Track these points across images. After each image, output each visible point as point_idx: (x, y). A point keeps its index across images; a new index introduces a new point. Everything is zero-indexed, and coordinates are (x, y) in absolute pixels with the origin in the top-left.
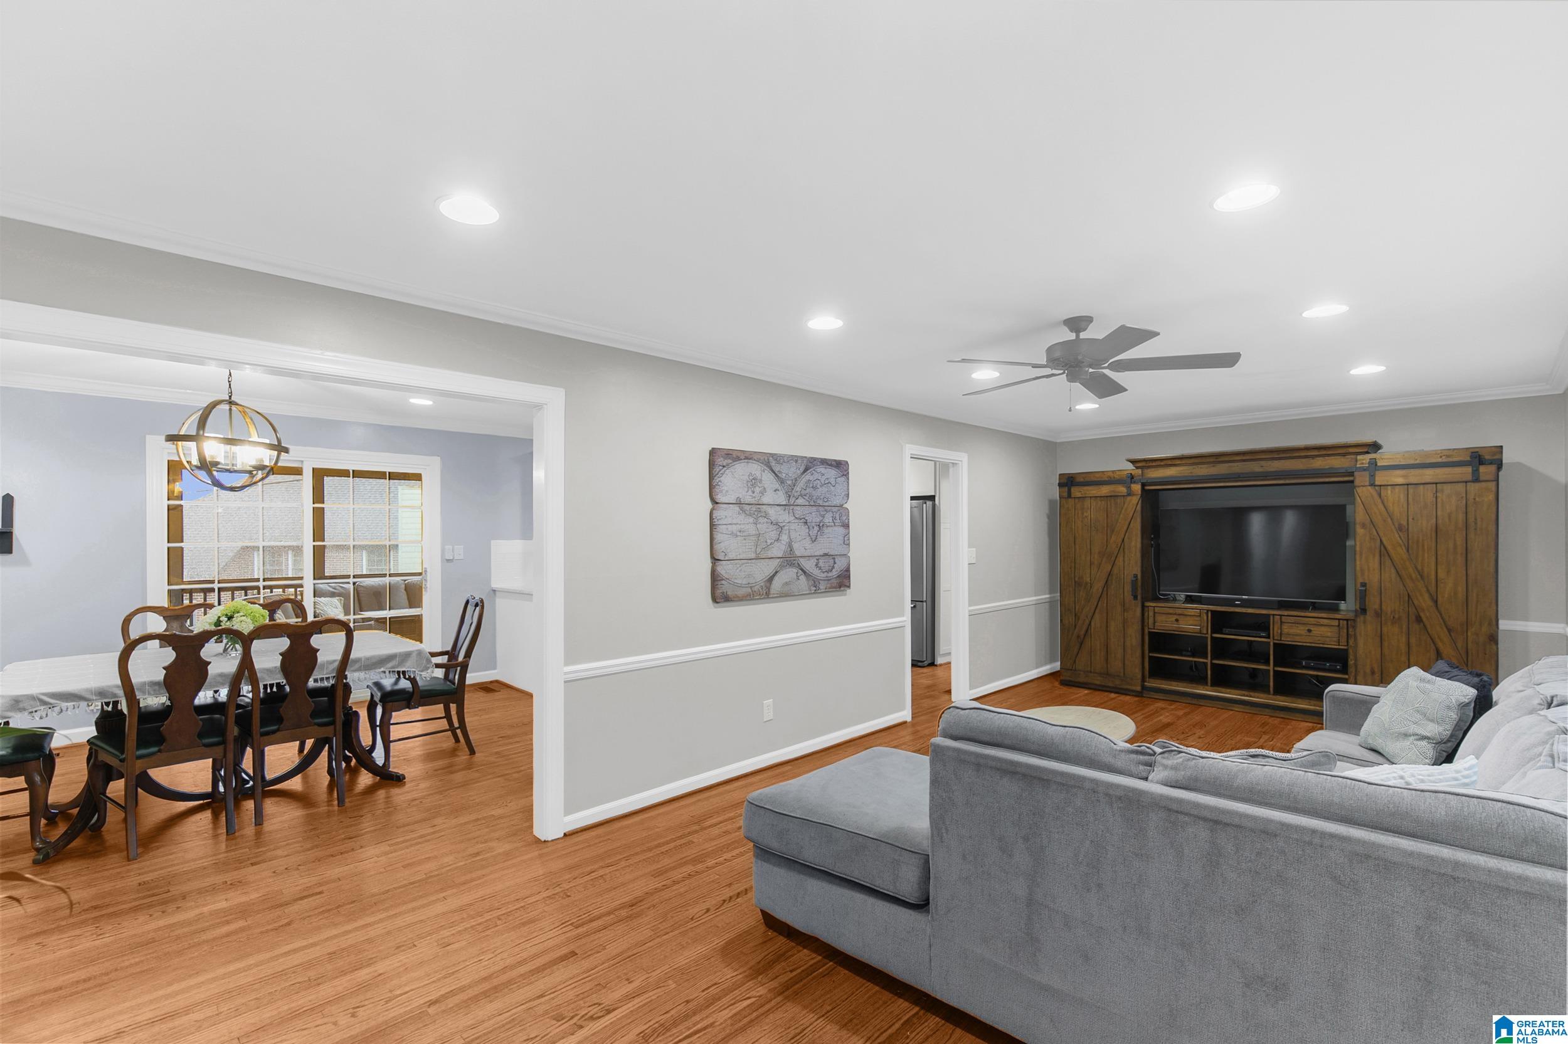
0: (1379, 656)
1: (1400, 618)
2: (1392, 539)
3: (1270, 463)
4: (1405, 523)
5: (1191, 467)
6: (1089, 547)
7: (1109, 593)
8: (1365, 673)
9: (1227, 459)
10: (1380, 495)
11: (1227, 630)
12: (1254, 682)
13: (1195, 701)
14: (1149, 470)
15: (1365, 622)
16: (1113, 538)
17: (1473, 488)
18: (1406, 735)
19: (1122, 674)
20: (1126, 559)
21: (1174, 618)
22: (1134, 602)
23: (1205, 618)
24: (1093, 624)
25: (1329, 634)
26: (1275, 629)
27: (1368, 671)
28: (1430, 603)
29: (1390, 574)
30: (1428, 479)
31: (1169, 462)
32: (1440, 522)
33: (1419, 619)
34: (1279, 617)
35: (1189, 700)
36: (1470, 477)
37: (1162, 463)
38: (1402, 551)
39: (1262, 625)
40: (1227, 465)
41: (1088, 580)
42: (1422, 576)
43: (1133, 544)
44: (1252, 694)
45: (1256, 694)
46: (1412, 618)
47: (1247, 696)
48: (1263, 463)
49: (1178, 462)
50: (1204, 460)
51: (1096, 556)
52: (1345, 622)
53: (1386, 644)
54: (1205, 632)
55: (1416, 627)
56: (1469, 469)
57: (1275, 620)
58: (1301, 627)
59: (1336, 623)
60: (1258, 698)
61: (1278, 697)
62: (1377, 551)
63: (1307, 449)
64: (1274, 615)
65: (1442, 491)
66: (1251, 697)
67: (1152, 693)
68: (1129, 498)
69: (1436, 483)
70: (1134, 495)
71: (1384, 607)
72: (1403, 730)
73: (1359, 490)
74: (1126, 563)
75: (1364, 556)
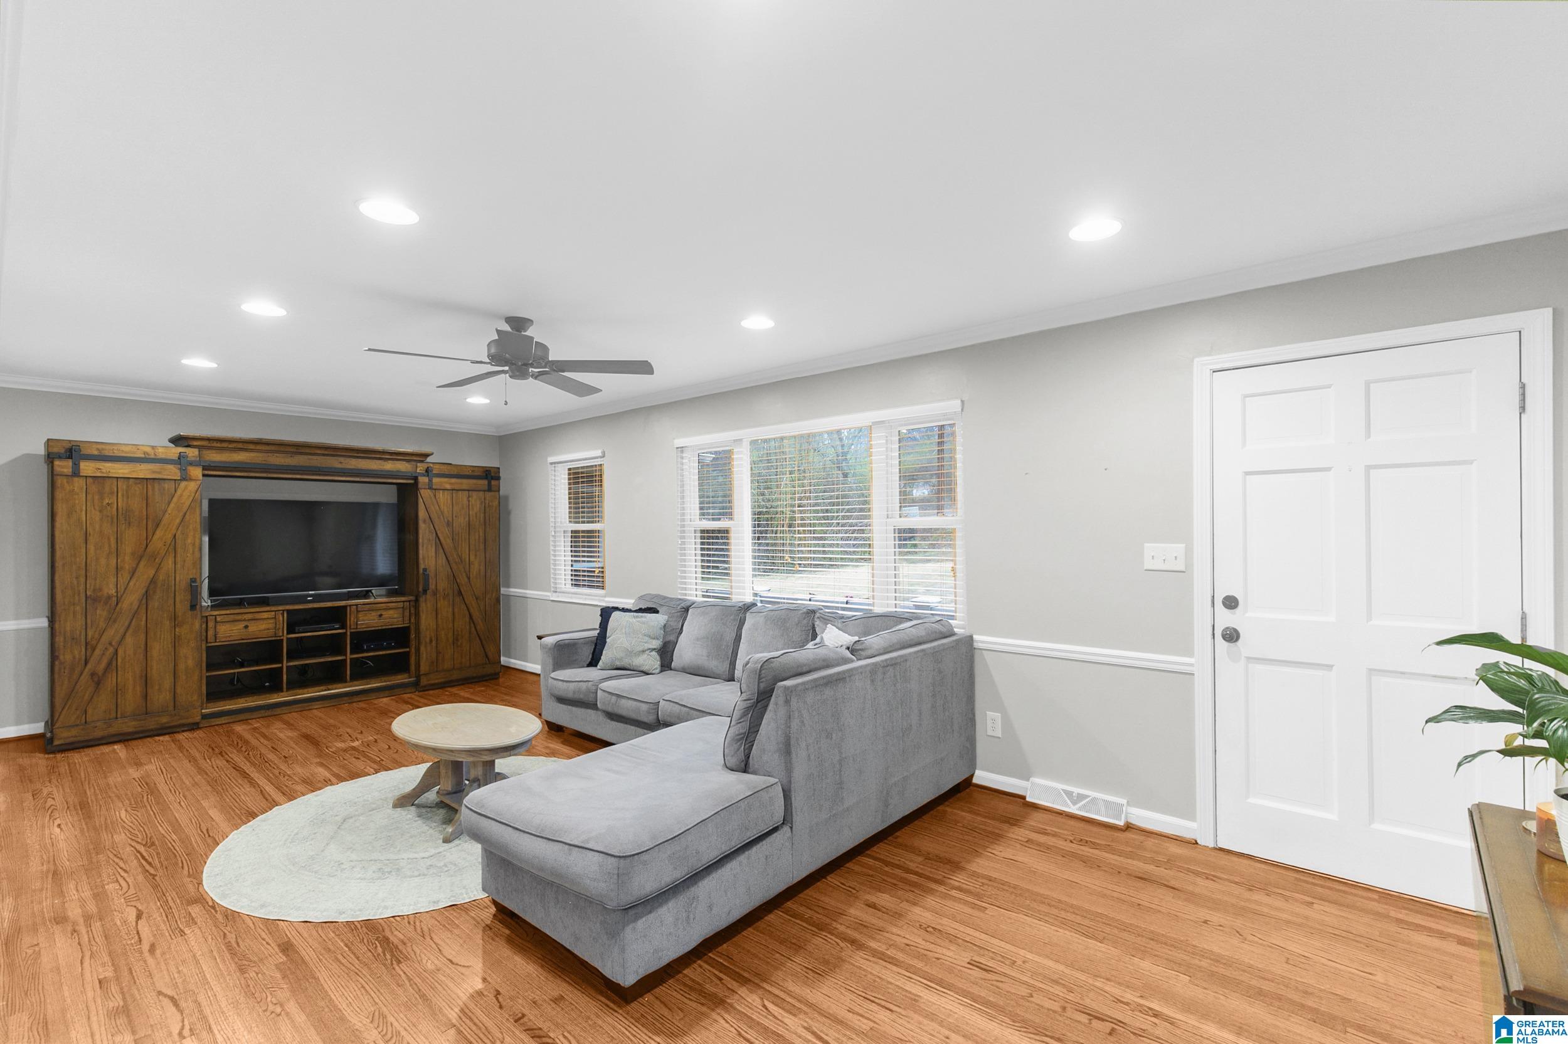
0: (435, 627)
1: (448, 594)
2: (444, 533)
3: (348, 460)
4: (450, 520)
5: (265, 454)
6: (113, 545)
7: (150, 607)
8: (426, 643)
9: (308, 451)
10: (435, 496)
11: (301, 628)
12: (333, 674)
13: (269, 713)
14: (209, 452)
15: (426, 601)
16: (159, 533)
17: (488, 494)
18: (643, 651)
19: (171, 708)
20: (179, 559)
21: (242, 625)
22: (190, 612)
23: (281, 618)
24: (120, 652)
25: (395, 616)
26: (351, 620)
27: (428, 640)
28: (466, 580)
29: (442, 560)
30: (464, 487)
31: (240, 446)
32: (471, 519)
33: (460, 593)
34: (355, 607)
35: (263, 713)
36: (486, 488)
37: (230, 446)
38: (449, 541)
39: (338, 616)
40: (306, 457)
41: (113, 592)
42: (461, 561)
43: (189, 541)
44: (330, 687)
45: (334, 686)
46: (456, 592)
47: (325, 690)
48: (342, 459)
49: (252, 447)
50: (282, 449)
51: (127, 558)
52: (408, 603)
53: (439, 616)
54: (281, 634)
55: (458, 599)
56: (486, 482)
57: (352, 609)
58: (374, 614)
59: (401, 605)
60: (336, 689)
61: (355, 683)
62: (434, 542)
63: (384, 452)
64: (350, 606)
65: (472, 496)
66: (329, 690)
67: (213, 720)
68: (183, 484)
69: (468, 490)
70: (191, 480)
71: (438, 588)
72: (641, 649)
73: (422, 491)
74: (178, 566)
75: (425, 546)
